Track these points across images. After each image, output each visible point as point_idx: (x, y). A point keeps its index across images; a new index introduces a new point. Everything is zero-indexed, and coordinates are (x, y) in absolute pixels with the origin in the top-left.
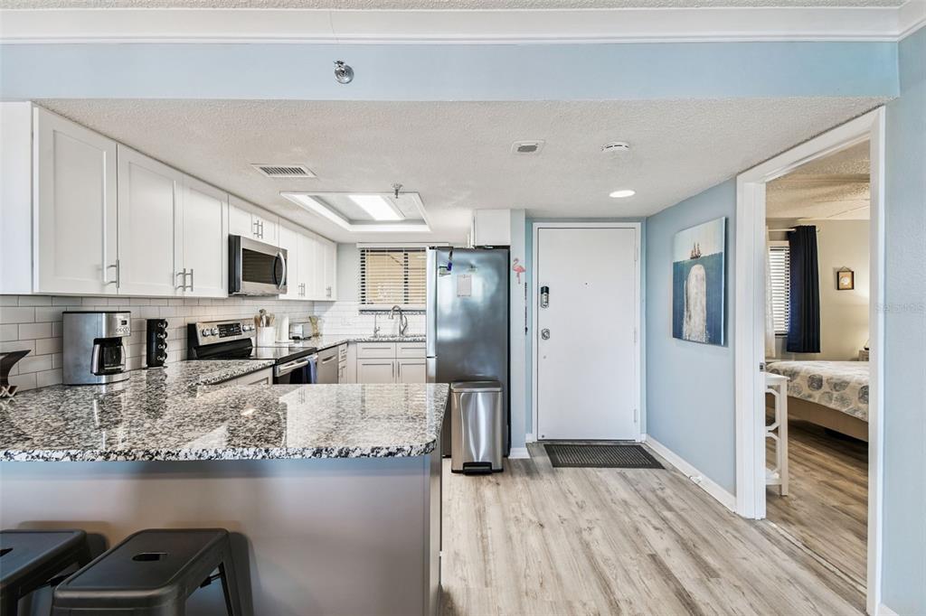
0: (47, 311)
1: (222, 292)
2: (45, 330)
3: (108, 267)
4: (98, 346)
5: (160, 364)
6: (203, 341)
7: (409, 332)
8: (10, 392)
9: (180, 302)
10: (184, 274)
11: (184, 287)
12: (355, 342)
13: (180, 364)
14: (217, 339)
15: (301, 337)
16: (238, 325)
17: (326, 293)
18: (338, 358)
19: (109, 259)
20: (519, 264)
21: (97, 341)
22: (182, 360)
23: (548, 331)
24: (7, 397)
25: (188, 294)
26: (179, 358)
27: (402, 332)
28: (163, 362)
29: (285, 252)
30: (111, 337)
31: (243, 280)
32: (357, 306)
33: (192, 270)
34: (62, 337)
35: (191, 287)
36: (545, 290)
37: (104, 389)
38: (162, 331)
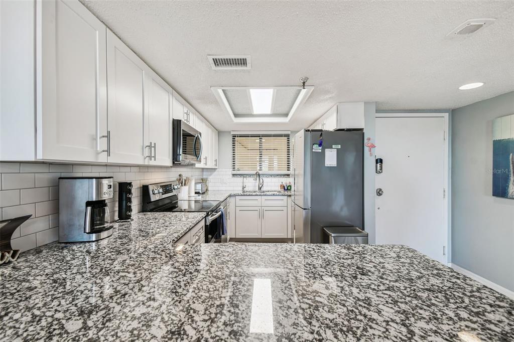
0: (45, 177)
1: (170, 163)
2: (43, 195)
3: (100, 138)
4: (89, 208)
5: (129, 217)
6: (152, 198)
7: (264, 189)
8: (13, 257)
10: (150, 147)
11: (150, 157)
12: (235, 195)
14: (161, 196)
15: (200, 192)
16: (171, 185)
17: (214, 163)
19: (102, 130)
20: (371, 142)
21: (88, 204)
22: (139, 213)
23: (380, 190)
24: (10, 262)
25: (152, 163)
26: (137, 212)
27: (260, 189)
28: (130, 216)
29: (200, 134)
30: (100, 199)
32: (230, 172)
33: (155, 144)
34: (58, 199)
35: (155, 157)
36: (380, 161)
37: (94, 247)
38: (129, 192)
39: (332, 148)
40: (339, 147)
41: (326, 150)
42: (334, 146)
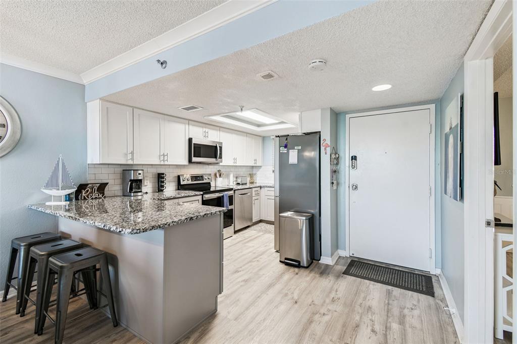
0: (119, 170)
1: (186, 162)
3: (129, 154)
4: (130, 182)
5: (162, 191)
6: (182, 183)
9: (175, 167)
10: (164, 155)
11: (164, 160)
12: (264, 187)
13: (174, 191)
14: (190, 182)
15: (240, 183)
16: (202, 177)
17: (254, 162)
18: (252, 194)
19: (130, 150)
20: (326, 142)
21: (131, 180)
22: (176, 190)
24: (101, 198)
25: (166, 163)
26: (174, 189)
28: (164, 190)
29: (221, 143)
31: (194, 157)
32: (272, 168)
33: (168, 154)
34: (123, 179)
35: (167, 160)
36: (354, 158)
37: (132, 198)
38: (163, 178)
39: (294, 149)
40: (300, 148)
41: (290, 151)
42: (296, 148)
